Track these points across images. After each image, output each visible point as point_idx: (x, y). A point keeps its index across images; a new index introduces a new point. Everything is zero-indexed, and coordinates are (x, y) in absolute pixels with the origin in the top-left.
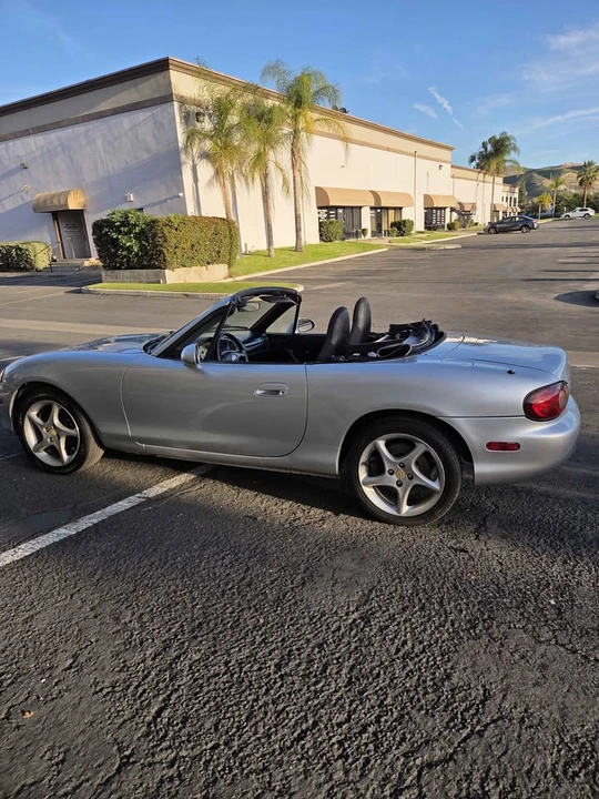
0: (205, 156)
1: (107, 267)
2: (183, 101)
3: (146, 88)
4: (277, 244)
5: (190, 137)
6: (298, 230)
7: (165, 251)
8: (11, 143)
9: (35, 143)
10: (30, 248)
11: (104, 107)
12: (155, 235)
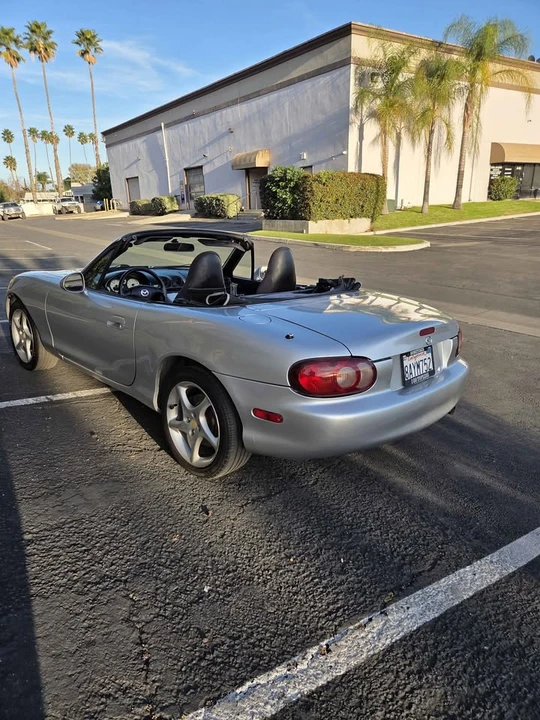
0: (373, 115)
1: (268, 217)
2: (360, 63)
3: (329, 54)
4: (433, 201)
5: (361, 97)
6: (459, 187)
7: (311, 204)
8: (224, 112)
9: (241, 110)
10: (225, 199)
11: (295, 74)
12: (305, 189)
